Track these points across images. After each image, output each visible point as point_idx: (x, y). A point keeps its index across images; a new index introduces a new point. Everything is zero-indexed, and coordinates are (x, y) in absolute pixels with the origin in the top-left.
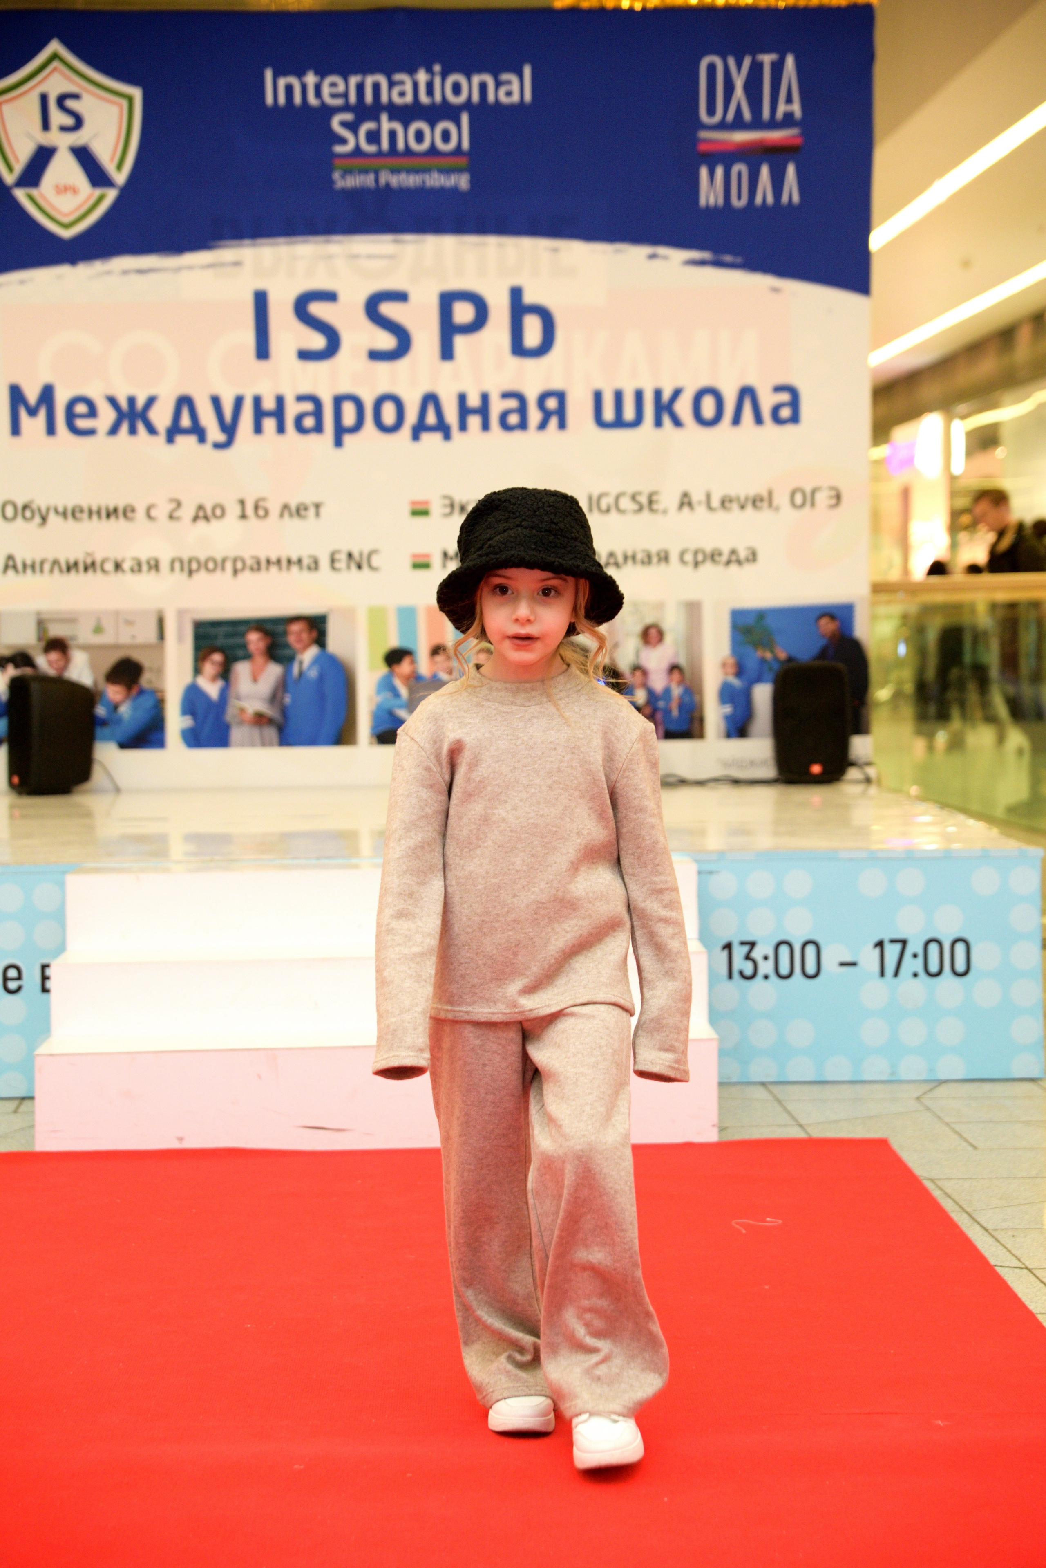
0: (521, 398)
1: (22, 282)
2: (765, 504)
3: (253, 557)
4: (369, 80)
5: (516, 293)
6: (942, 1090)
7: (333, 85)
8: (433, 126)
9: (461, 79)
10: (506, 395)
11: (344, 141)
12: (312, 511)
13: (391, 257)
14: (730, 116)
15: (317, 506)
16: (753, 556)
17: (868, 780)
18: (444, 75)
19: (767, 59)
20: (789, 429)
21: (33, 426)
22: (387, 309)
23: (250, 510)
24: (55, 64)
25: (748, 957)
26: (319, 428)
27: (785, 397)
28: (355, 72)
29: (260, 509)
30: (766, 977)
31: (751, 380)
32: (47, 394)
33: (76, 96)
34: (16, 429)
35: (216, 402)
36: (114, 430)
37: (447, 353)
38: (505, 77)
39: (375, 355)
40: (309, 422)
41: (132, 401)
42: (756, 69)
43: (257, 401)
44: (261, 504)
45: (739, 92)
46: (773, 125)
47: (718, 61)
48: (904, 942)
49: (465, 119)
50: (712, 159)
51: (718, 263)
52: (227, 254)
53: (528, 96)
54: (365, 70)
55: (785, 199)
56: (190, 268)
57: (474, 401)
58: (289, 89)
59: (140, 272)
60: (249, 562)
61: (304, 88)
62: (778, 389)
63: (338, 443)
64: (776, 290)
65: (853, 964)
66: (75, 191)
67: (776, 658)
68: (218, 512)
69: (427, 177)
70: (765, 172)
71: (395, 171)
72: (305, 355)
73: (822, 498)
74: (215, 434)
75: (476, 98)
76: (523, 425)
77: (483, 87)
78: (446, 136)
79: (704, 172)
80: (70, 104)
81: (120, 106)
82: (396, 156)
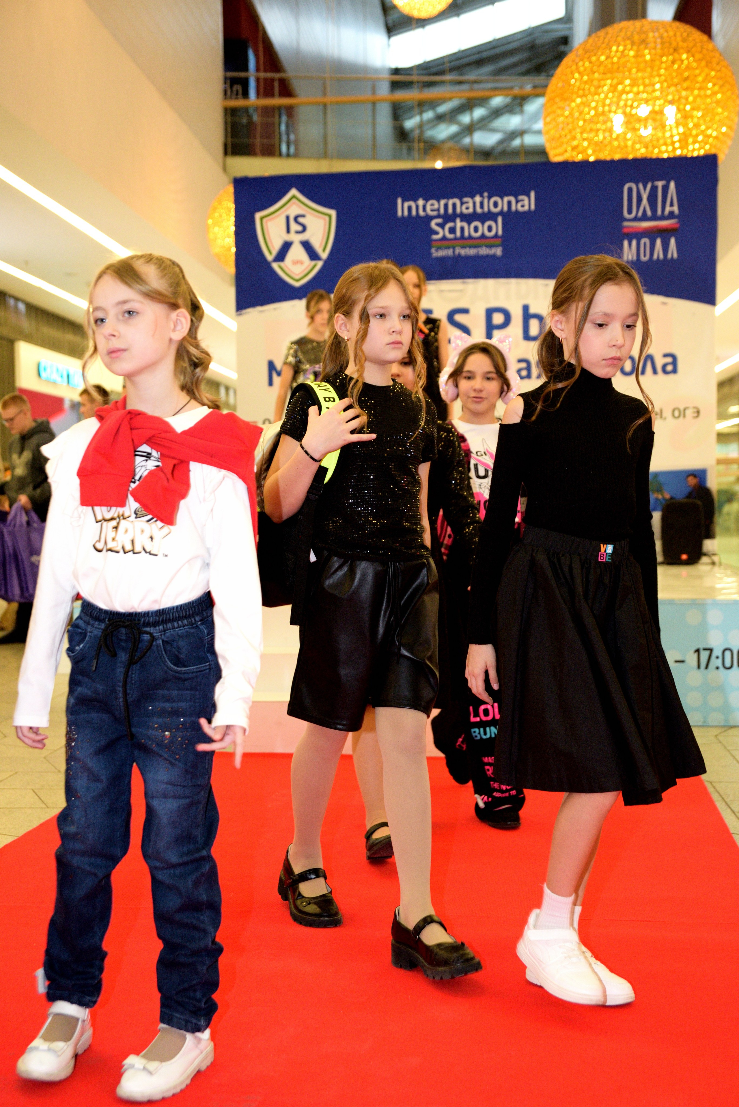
1: (275, 309)
2: (658, 416)
4: (451, 202)
5: (526, 308)
6: (731, 732)
7: (432, 205)
8: (483, 223)
9: (498, 199)
10: (520, 361)
11: (437, 233)
13: (461, 291)
14: (640, 214)
17: (713, 563)
18: (489, 198)
19: (660, 184)
20: (672, 376)
22: (458, 318)
24: (294, 200)
27: (669, 360)
28: (444, 199)
33: (303, 216)
34: (271, 383)
38: (521, 197)
42: (654, 189)
45: (645, 201)
46: (663, 218)
47: (634, 186)
48: (711, 650)
49: (500, 219)
50: (630, 236)
53: (533, 207)
54: (449, 197)
55: (669, 256)
58: (410, 208)
61: (417, 207)
62: (666, 355)
64: (664, 304)
65: (683, 662)
66: (301, 263)
67: (664, 498)
69: (480, 249)
70: (659, 242)
71: (463, 247)
75: (505, 208)
76: (529, 376)
77: (510, 203)
78: (490, 229)
79: (626, 243)
80: (301, 220)
81: (325, 220)
82: (464, 240)
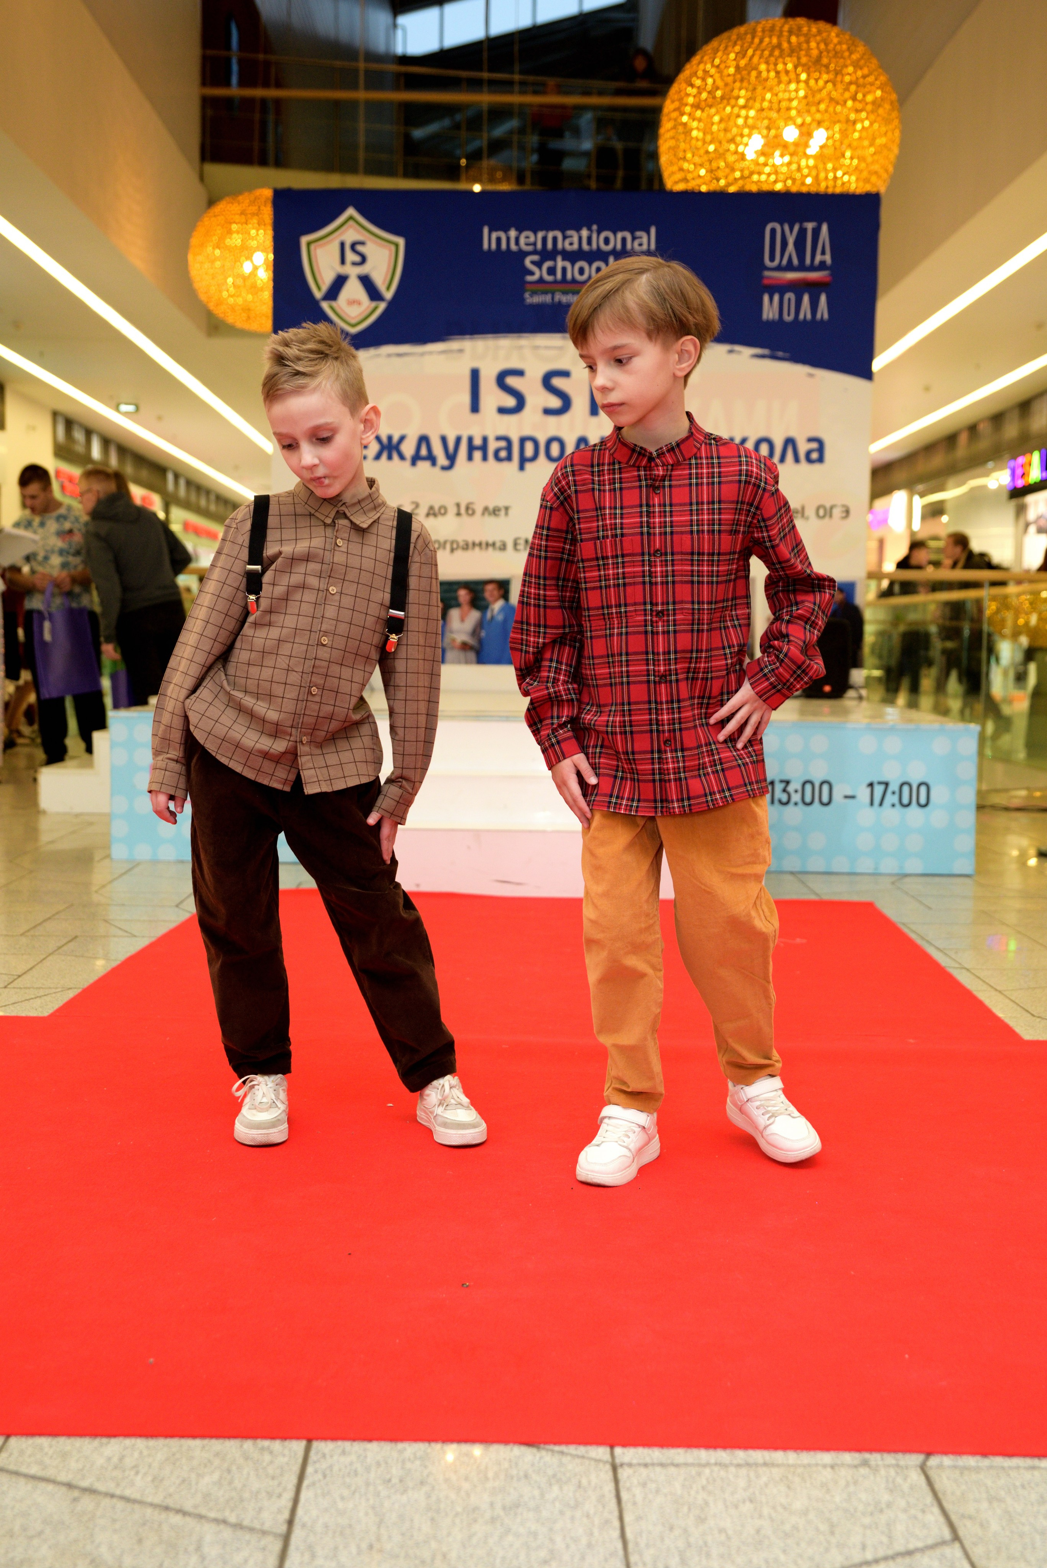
3: (464, 541)
6: (909, 880)
8: (590, 264)
9: (610, 234)
11: (532, 273)
12: (503, 512)
13: (561, 348)
14: (785, 262)
15: (507, 509)
18: (599, 233)
19: (810, 225)
20: (817, 467)
22: (557, 382)
23: (463, 510)
24: (351, 222)
25: (785, 790)
26: (509, 458)
27: (815, 445)
28: (542, 230)
29: (470, 510)
30: (795, 804)
31: (793, 434)
33: (362, 243)
35: (444, 440)
36: (378, 457)
38: (638, 234)
39: (548, 412)
40: (503, 454)
41: (390, 438)
42: (803, 232)
43: (470, 440)
44: (471, 506)
45: (791, 247)
46: (812, 268)
47: (778, 226)
48: (887, 785)
50: (772, 289)
51: (772, 357)
52: (454, 345)
53: (653, 246)
54: (548, 228)
55: (819, 316)
56: (431, 353)
58: (499, 240)
59: (399, 355)
60: (461, 544)
61: (508, 239)
62: (811, 440)
63: (522, 468)
64: (810, 375)
65: (853, 797)
66: (359, 303)
68: (443, 511)
70: (806, 298)
72: (502, 411)
73: (837, 512)
74: (442, 460)
75: (619, 246)
77: (624, 240)
79: (766, 298)
80: (359, 248)
81: (390, 251)
82: (566, 283)
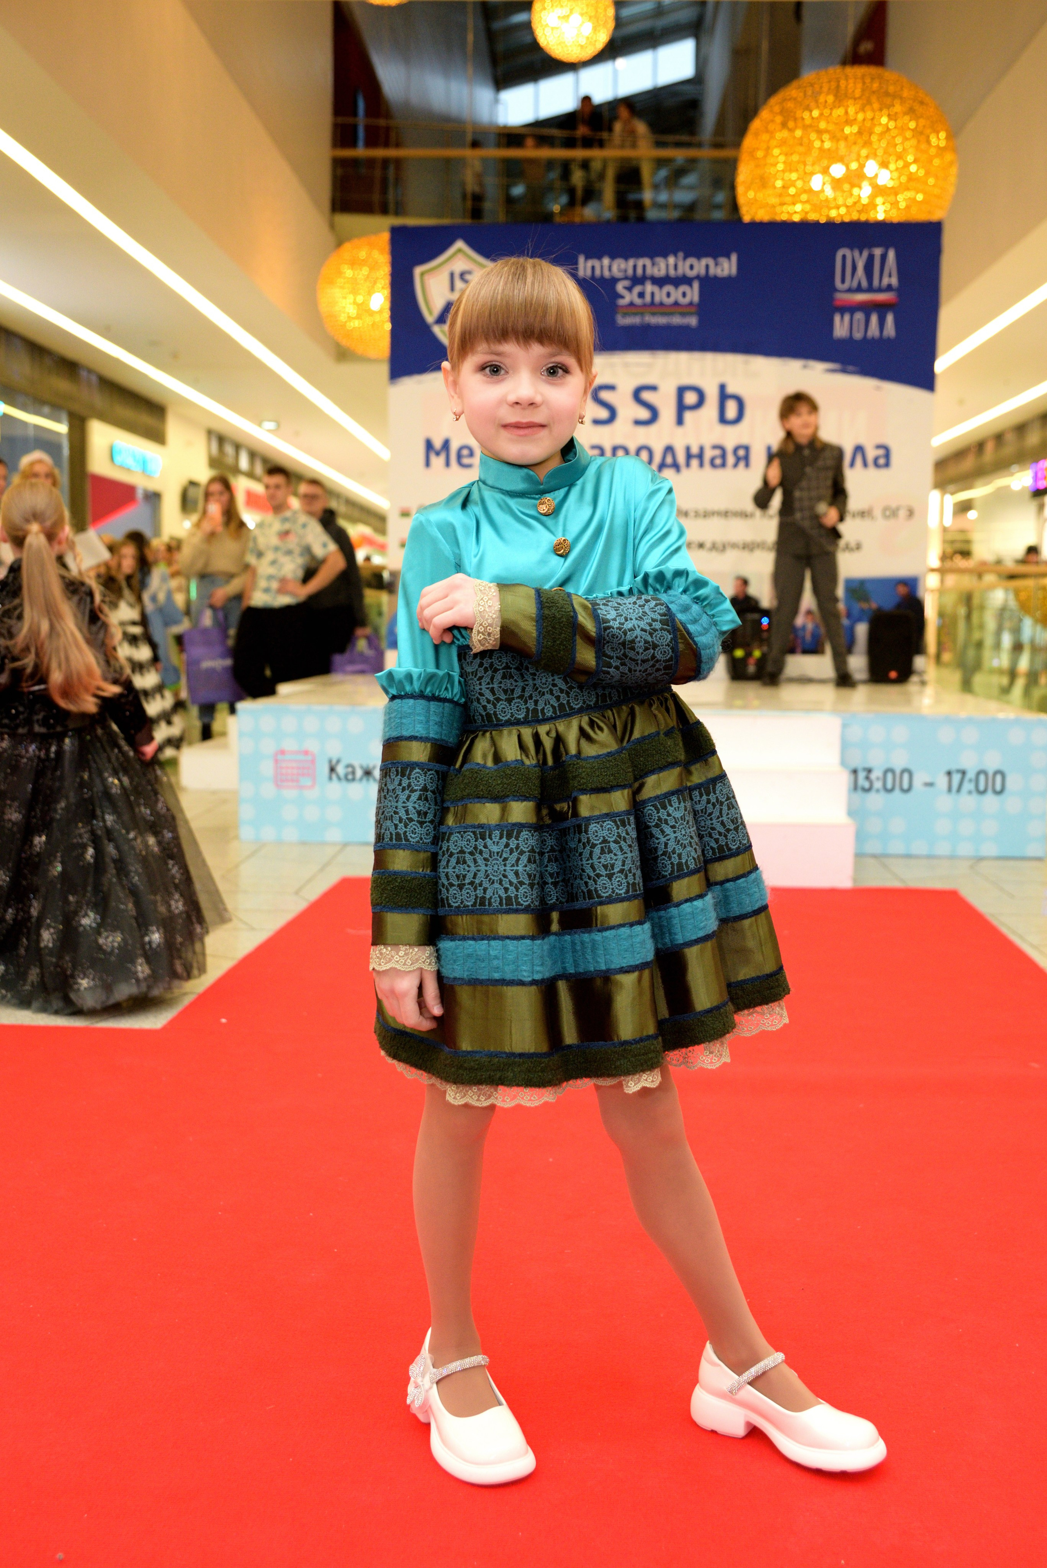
0: (723, 449)
2: (868, 516)
4: (641, 262)
5: (722, 387)
6: (986, 863)
7: (619, 266)
10: (715, 447)
11: (622, 297)
13: (649, 365)
14: (855, 284)
16: (858, 547)
17: (922, 683)
18: (685, 258)
19: (878, 252)
20: (884, 471)
21: (438, 462)
22: (646, 395)
24: (460, 254)
25: (867, 778)
27: (881, 452)
30: (878, 791)
31: (862, 441)
32: (446, 444)
33: (469, 272)
34: (428, 464)
37: (680, 421)
39: (638, 423)
42: (871, 258)
45: (860, 271)
46: (880, 290)
47: (848, 252)
48: (964, 773)
50: (842, 310)
51: (844, 371)
54: (639, 255)
55: (886, 334)
57: (695, 450)
58: (593, 268)
61: (602, 267)
62: (878, 447)
64: (878, 388)
65: (932, 785)
67: (870, 608)
70: (874, 318)
71: (653, 314)
72: (596, 422)
73: (902, 513)
76: (724, 465)
78: (684, 295)
79: (837, 318)
80: (467, 276)
82: (655, 307)
